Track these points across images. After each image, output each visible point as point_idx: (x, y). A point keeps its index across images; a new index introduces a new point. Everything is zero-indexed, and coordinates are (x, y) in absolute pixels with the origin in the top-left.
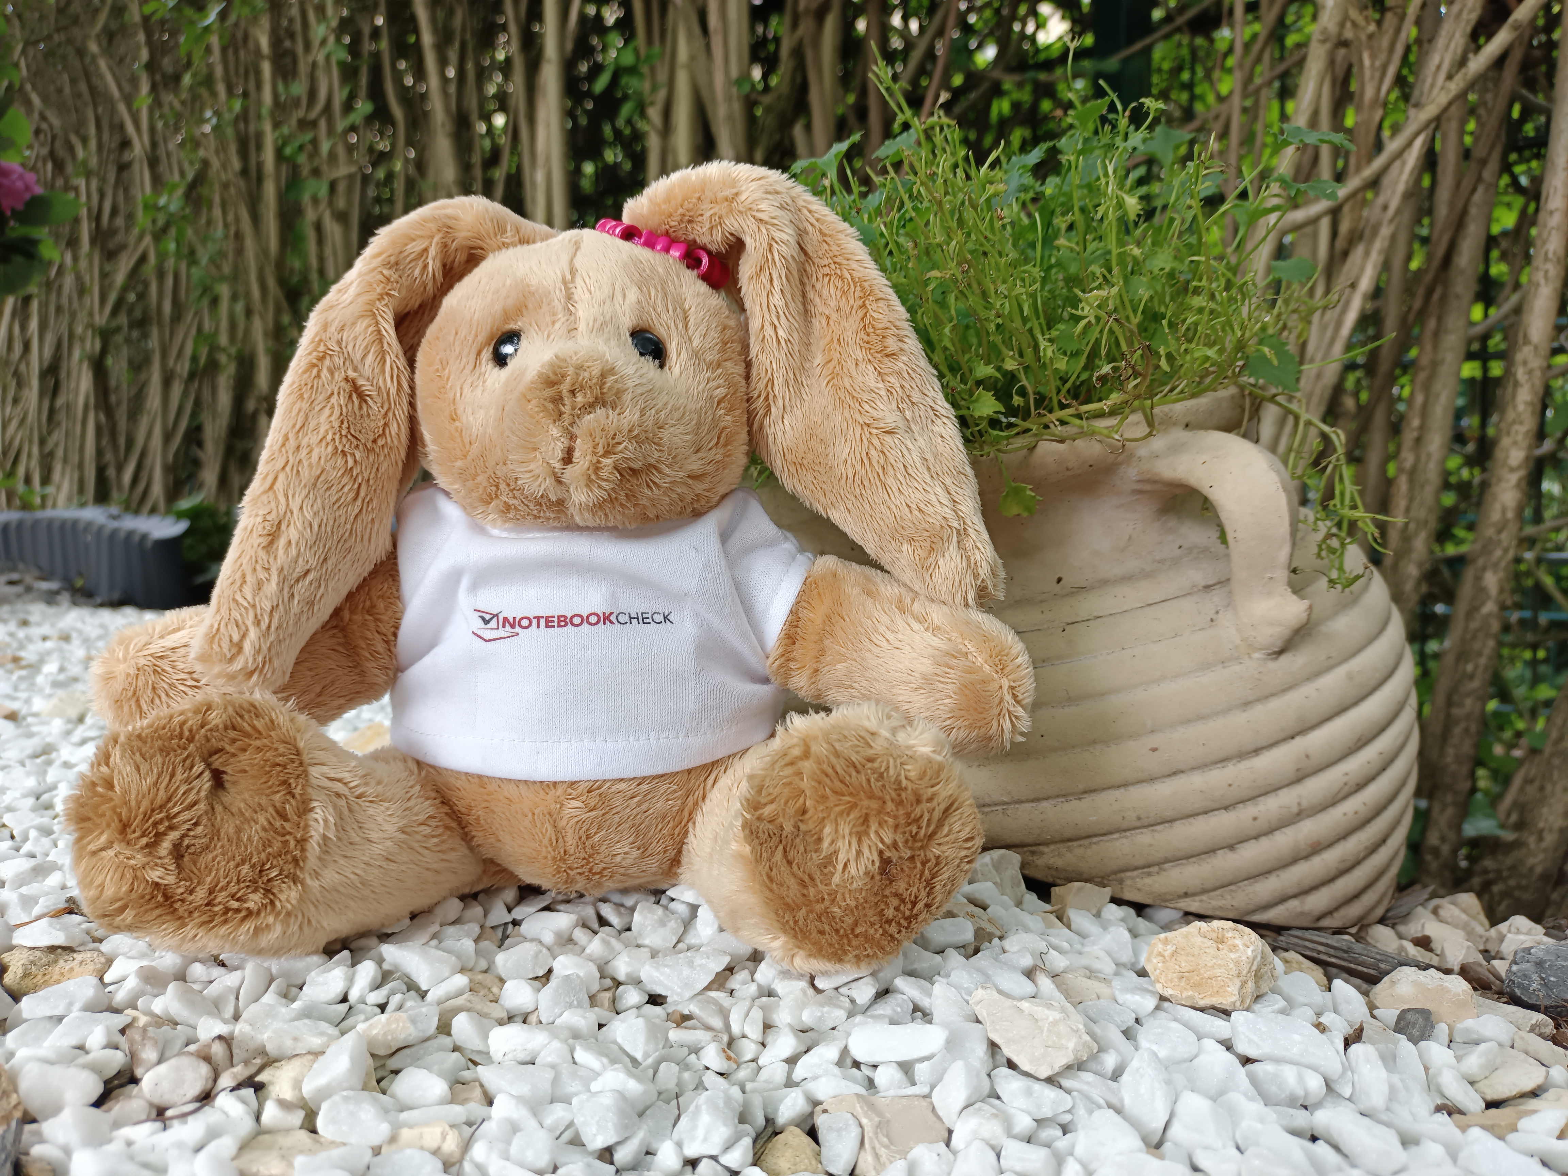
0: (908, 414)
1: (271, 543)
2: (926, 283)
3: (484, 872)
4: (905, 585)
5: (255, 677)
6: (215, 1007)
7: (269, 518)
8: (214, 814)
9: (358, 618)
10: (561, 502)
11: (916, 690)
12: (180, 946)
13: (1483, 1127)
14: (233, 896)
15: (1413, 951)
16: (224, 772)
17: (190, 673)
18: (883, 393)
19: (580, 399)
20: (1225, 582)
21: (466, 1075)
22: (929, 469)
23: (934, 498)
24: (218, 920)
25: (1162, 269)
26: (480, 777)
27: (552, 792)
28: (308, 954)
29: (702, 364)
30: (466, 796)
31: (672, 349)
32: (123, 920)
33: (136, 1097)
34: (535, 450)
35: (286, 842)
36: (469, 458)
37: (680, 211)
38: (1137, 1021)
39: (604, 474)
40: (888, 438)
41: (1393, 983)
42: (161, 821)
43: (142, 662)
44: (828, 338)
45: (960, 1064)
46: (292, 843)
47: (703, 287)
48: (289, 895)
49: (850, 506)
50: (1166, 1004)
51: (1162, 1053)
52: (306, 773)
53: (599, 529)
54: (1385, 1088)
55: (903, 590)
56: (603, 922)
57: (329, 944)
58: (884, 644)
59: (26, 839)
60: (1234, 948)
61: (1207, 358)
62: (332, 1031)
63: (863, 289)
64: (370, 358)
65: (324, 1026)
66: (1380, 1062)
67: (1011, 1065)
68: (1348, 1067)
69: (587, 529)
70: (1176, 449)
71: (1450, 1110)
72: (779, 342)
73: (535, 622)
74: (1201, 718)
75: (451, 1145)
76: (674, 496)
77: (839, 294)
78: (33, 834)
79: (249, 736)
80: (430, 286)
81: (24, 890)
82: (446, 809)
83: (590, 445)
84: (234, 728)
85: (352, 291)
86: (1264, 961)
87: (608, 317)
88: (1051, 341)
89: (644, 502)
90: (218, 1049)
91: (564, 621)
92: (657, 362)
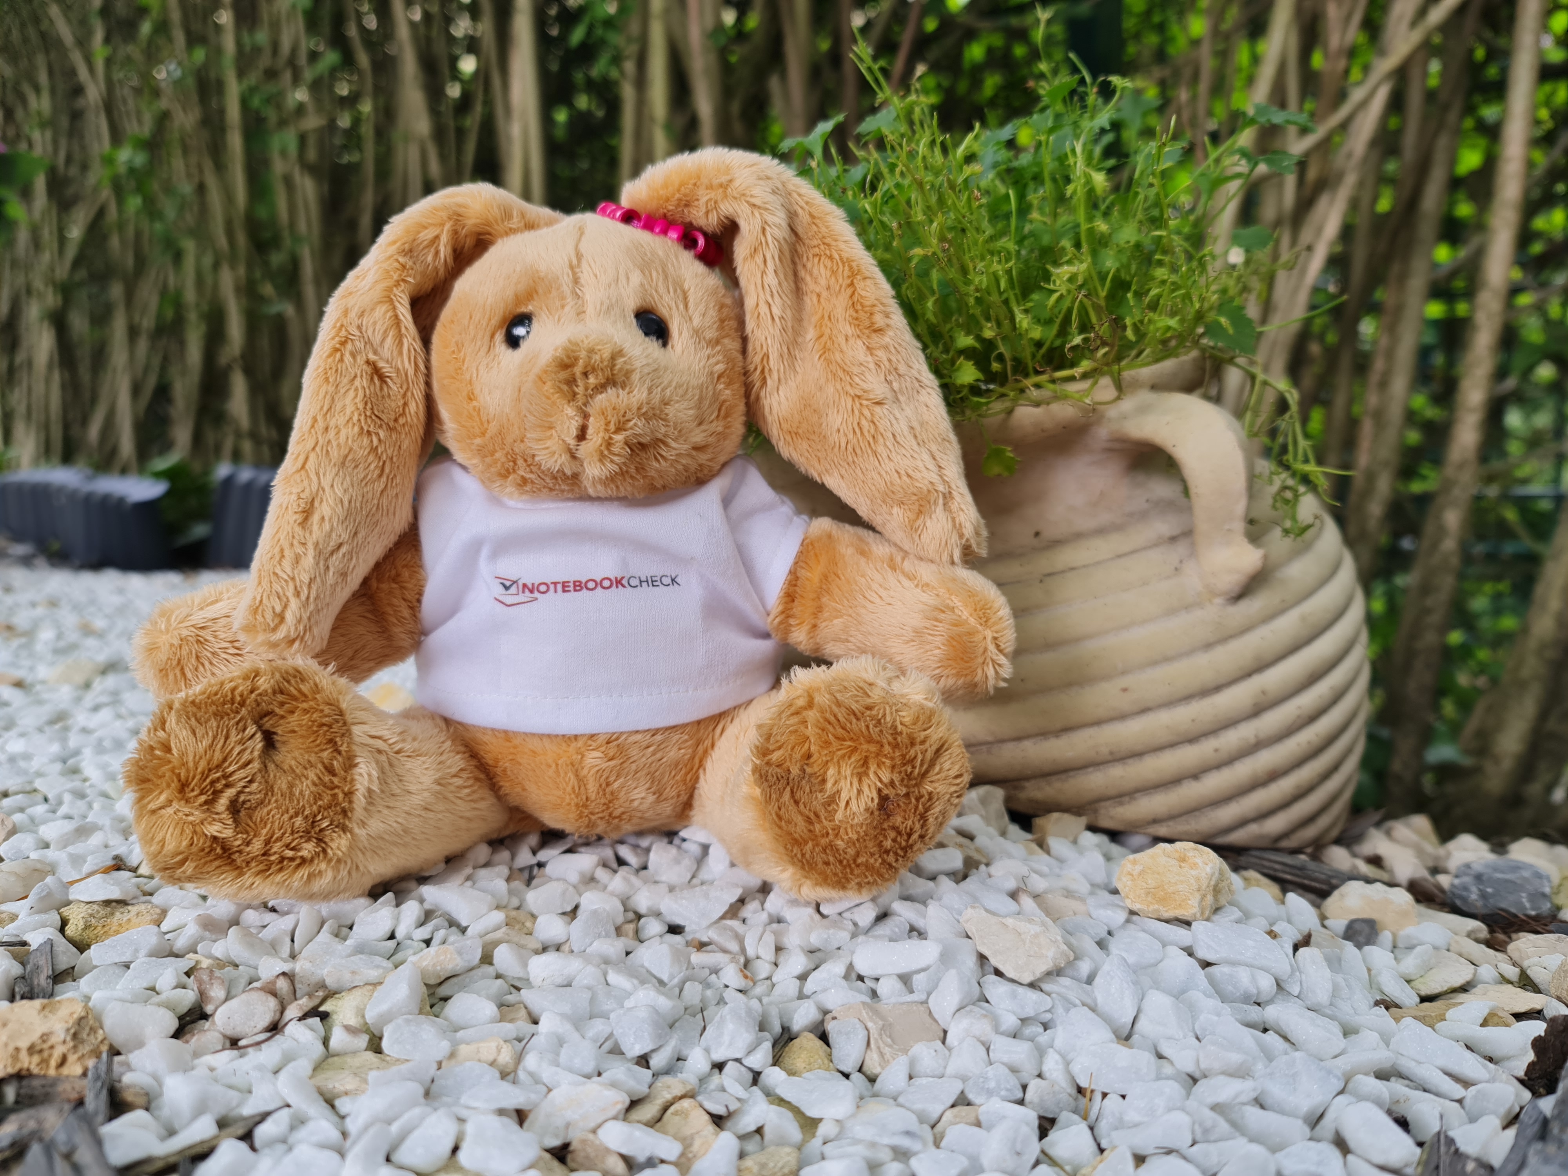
0: (895, 385)
1: (306, 519)
2: (909, 260)
3: (511, 819)
4: (895, 545)
5: (296, 645)
6: (273, 947)
7: (302, 496)
8: (267, 771)
9: (384, 586)
10: (575, 476)
11: (907, 642)
12: (236, 894)
13: (1415, 1018)
14: (287, 846)
15: (1364, 868)
16: (275, 733)
17: (231, 642)
18: (872, 366)
19: (592, 380)
20: (1188, 533)
21: (511, 998)
22: (915, 437)
23: (920, 465)
24: (274, 868)
25: (1128, 242)
26: (506, 732)
27: (574, 745)
28: (355, 897)
29: (703, 343)
30: (492, 750)
31: (674, 328)
33: (209, 1031)
34: (551, 428)
35: (334, 796)
36: (488, 436)
37: (677, 196)
38: (1110, 933)
39: (616, 449)
40: (877, 409)
41: (1342, 896)
42: (218, 779)
43: (185, 632)
44: (819, 315)
45: (952, 974)
46: (341, 796)
47: (699, 267)
48: (339, 843)
49: (843, 472)
50: (1135, 918)
51: (1132, 959)
52: (349, 730)
53: (610, 499)
54: (1329, 986)
55: (894, 550)
56: (621, 862)
57: (374, 887)
58: (877, 600)
59: (60, 803)
60: (1194, 866)
61: (1169, 328)
62: (386, 964)
63: (851, 268)
64: (389, 341)
65: (378, 960)
66: (1324, 964)
67: (998, 972)
68: (1296, 969)
69: (599, 499)
70: (1143, 410)
71: (1387, 1004)
72: (773, 318)
73: (552, 587)
74: (1167, 659)
75: (506, 1057)
76: (680, 467)
77: (829, 273)
78: (67, 797)
79: (295, 699)
80: (442, 271)
81: (70, 849)
82: (474, 762)
83: (603, 423)
84: (282, 692)
85: (370, 278)
86: (1222, 877)
87: (614, 300)
88: (1026, 311)
89: (653, 473)
90: (282, 985)
91: (579, 586)
92: (660, 341)
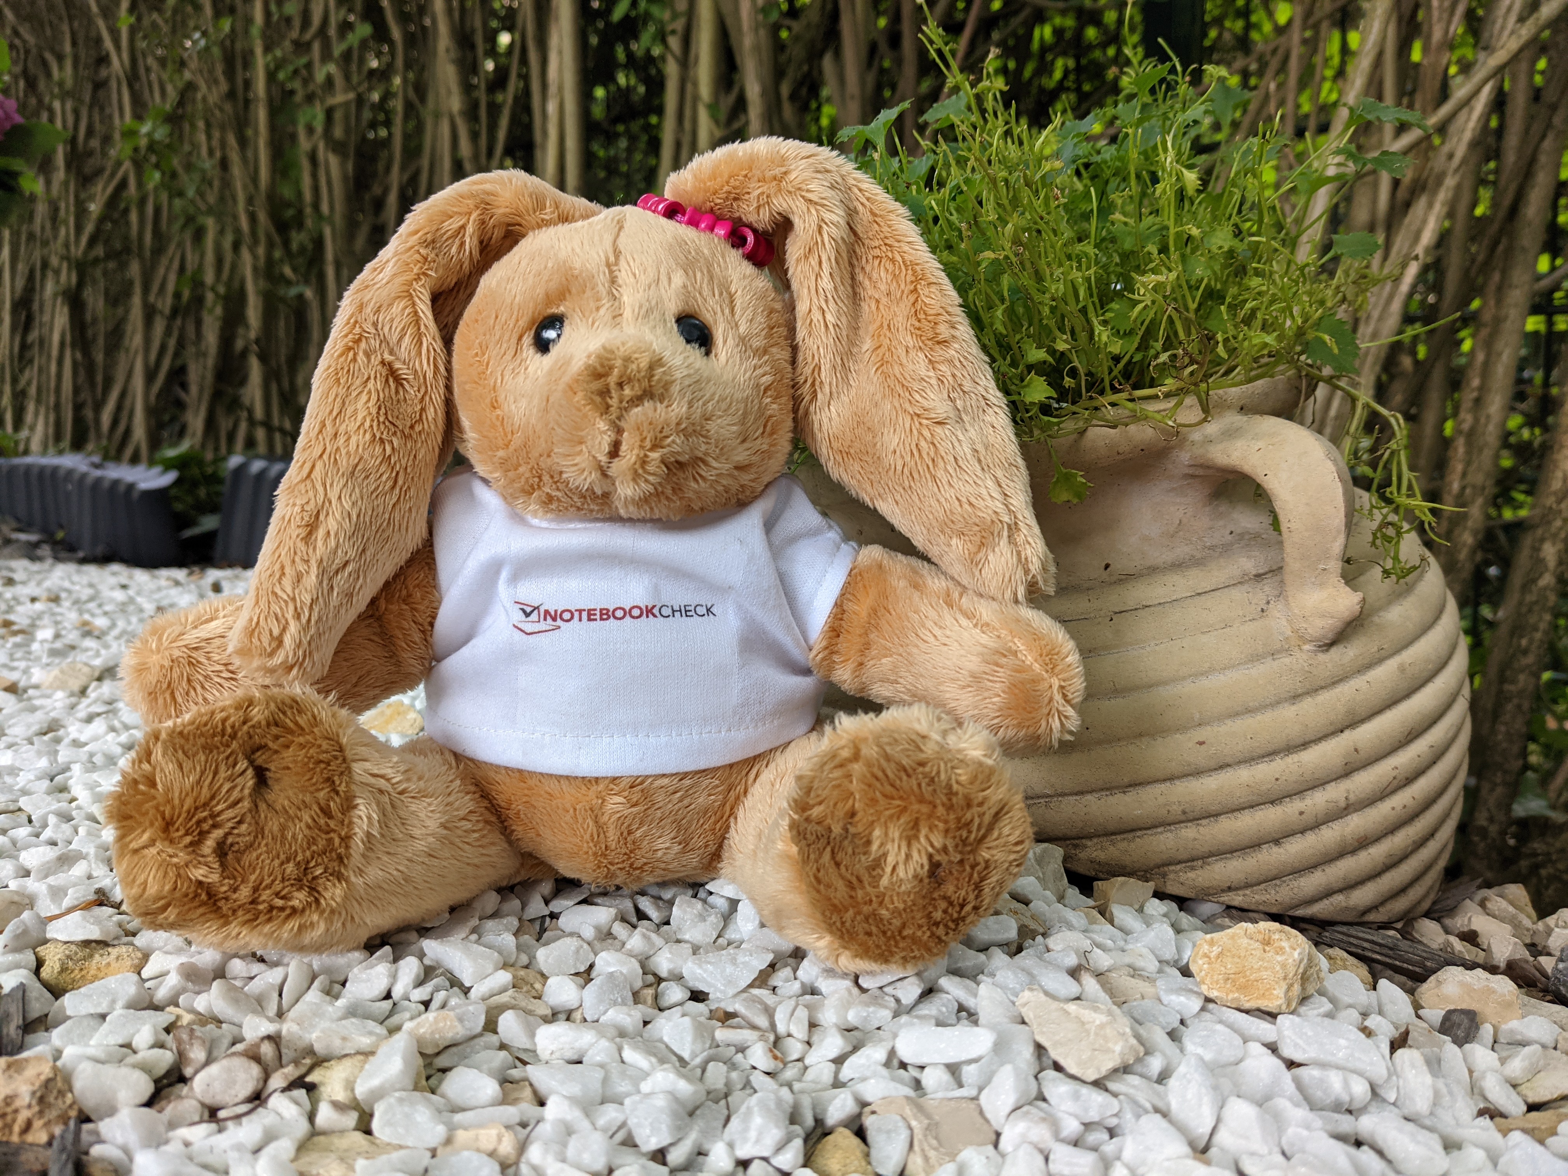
0: (959, 403)
1: (310, 533)
2: (979, 264)
3: (521, 865)
4: (953, 578)
5: (295, 671)
6: (257, 1005)
7: (306, 508)
8: (257, 811)
9: (394, 607)
10: (606, 495)
11: (964, 687)
12: (222, 943)
13: (1525, 1131)
14: (277, 894)
15: (1460, 947)
16: (267, 769)
17: (226, 665)
18: (934, 382)
19: (627, 392)
20: (1277, 571)
21: (515, 1073)
22: (979, 461)
23: (984, 492)
24: (262, 918)
25: (1220, 248)
26: (520, 771)
27: (594, 788)
29: (749, 352)
30: (505, 791)
31: (719, 335)
32: (166, 918)
33: (187, 1097)
34: (581, 443)
35: (330, 841)
36: (512, 448)
37: (726, 188)
38: (1182, 1022)
39: (650, 468)
40: (938, 429)
41: (1439, 982)
42: (205, 819)
43: (176, 653)
44: (878, 323)
45: (1008, 1069)
46: (337, 841)
47: (748, 268)
48: (334, 893)
49: (898, 498)
50: (1211, 1006)
51: (1208, 1056)
52: (349, 769)
53: (643, 521)
54: (1430, 1094)
55: (951, 584)
56: (641, 916)
58: (931, 639)
60: (1280, 951)
61: (1265, 345)
62: (381, 1030)
63: (914, 272)
64: (407, 340)
65: (371, 1025)
66: (1425, 1068)
67: (1057, 1067)
68: (1393, 1072)
69: (630, 520)
70: (1231, 433)
71: (1491, 1113)
72: (826, 326)
73: (576, 615)
74: (1250, 710)
75: (507, 1146)
76: (720, 488)
77: (890, 277)
79: (291, 732)
80: (466, 265)
81: (51, 880)
82: (485, 804)
83: (638, 439)
84: (277, 725)
85: (389, 270)
86: (1310, 962)
87: (653, 303)
88: (1105, 323)
89: (690, 494)
90: (267, 1049)
91: (606, 614)
92: (703, 349)
